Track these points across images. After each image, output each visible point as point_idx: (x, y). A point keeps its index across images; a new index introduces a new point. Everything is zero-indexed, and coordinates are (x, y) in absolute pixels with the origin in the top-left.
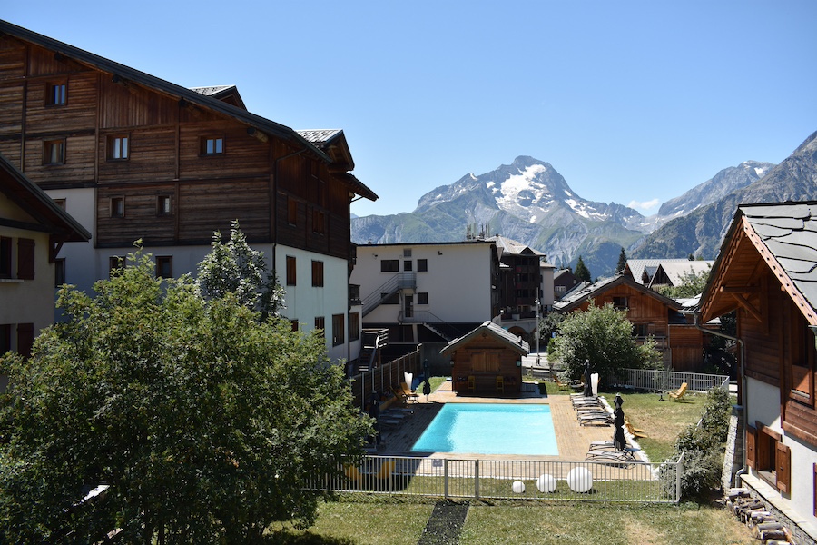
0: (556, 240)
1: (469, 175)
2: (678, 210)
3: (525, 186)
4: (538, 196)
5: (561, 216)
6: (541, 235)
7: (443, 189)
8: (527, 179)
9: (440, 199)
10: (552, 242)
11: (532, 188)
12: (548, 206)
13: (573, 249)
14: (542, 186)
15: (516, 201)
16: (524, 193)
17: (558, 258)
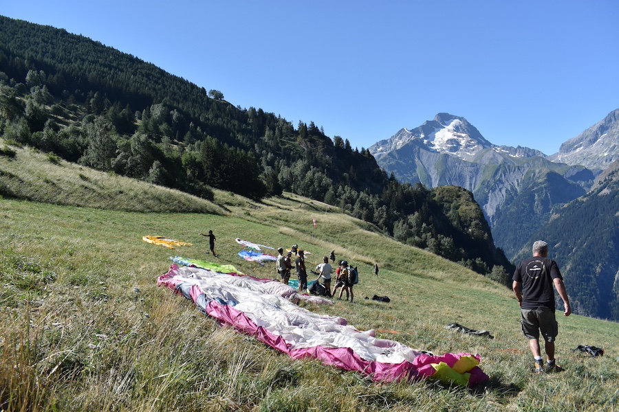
0: (501, 176)
1: (403, 129)
2: (577, 148)
3: (450, 136)
4: (463, 142)
5: (491, 156)
6: (484, 171)
7: (384, 142)
8: (449, 131)
9: (382, 151)
10: (498, 177)
11: (456, 137)
12: (473, 150)
13: (518, 181)
14: (464, 135)
15: (444, 148)
16: (450, 141)
17: (507, 190)
